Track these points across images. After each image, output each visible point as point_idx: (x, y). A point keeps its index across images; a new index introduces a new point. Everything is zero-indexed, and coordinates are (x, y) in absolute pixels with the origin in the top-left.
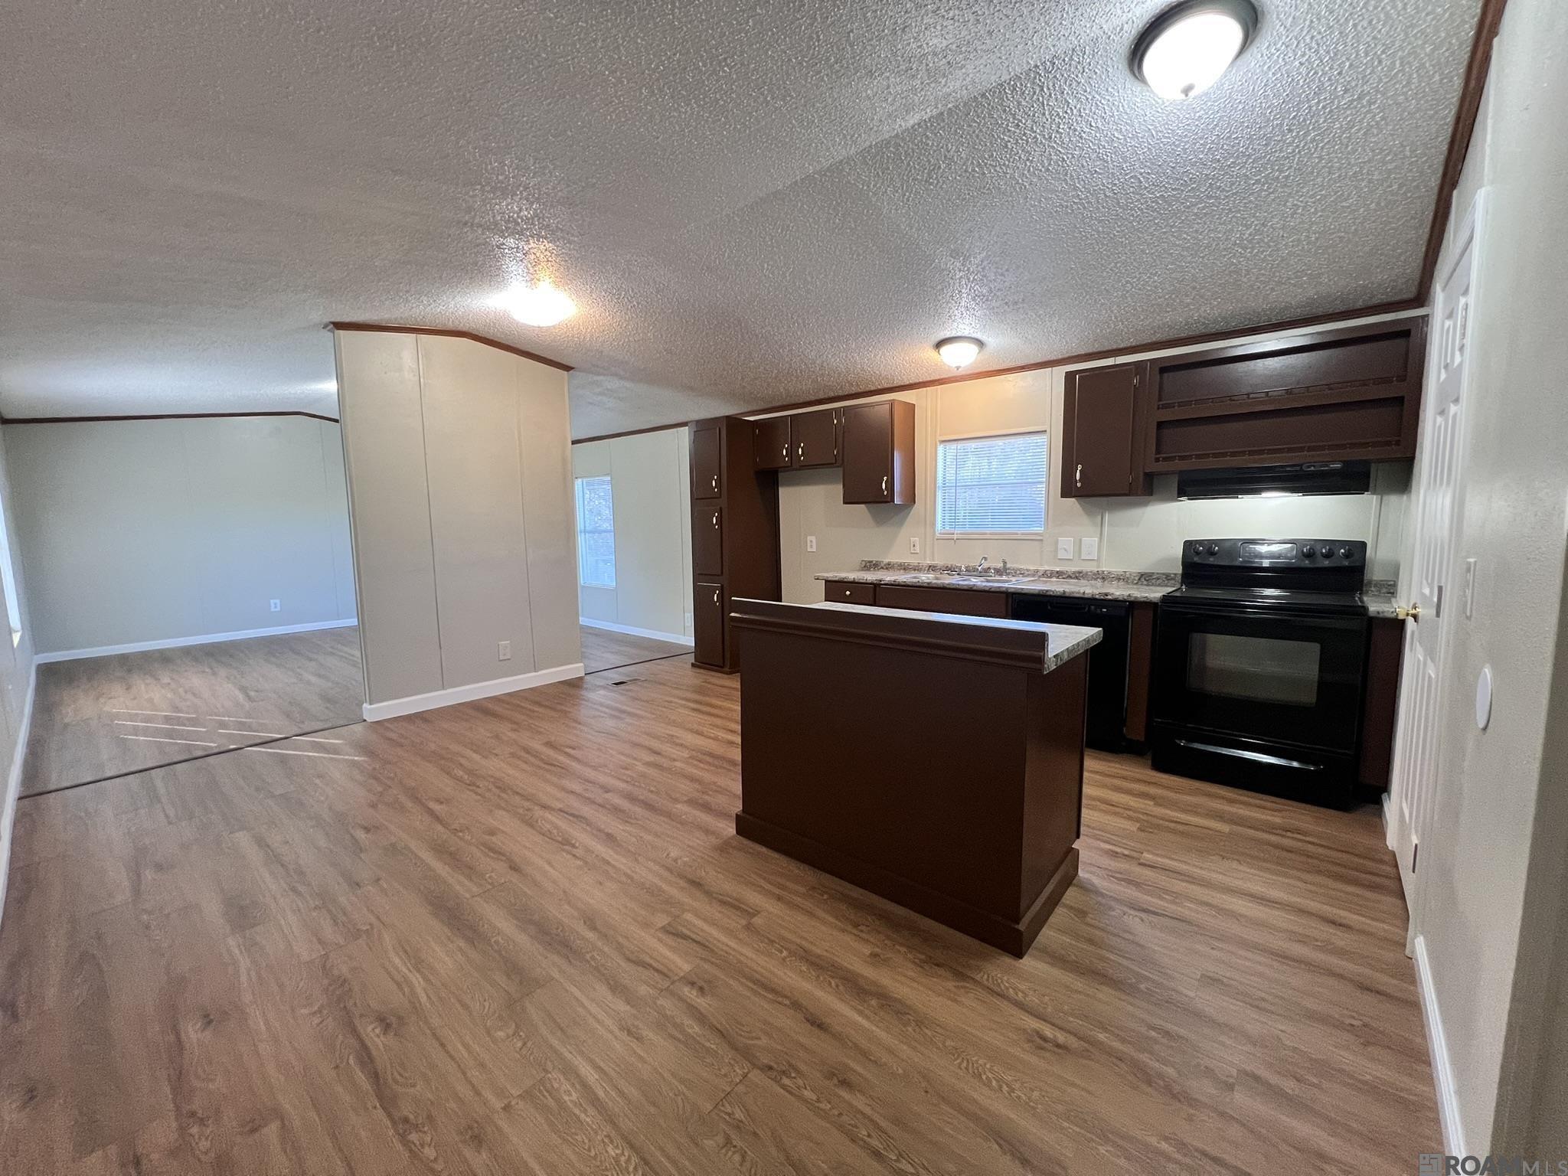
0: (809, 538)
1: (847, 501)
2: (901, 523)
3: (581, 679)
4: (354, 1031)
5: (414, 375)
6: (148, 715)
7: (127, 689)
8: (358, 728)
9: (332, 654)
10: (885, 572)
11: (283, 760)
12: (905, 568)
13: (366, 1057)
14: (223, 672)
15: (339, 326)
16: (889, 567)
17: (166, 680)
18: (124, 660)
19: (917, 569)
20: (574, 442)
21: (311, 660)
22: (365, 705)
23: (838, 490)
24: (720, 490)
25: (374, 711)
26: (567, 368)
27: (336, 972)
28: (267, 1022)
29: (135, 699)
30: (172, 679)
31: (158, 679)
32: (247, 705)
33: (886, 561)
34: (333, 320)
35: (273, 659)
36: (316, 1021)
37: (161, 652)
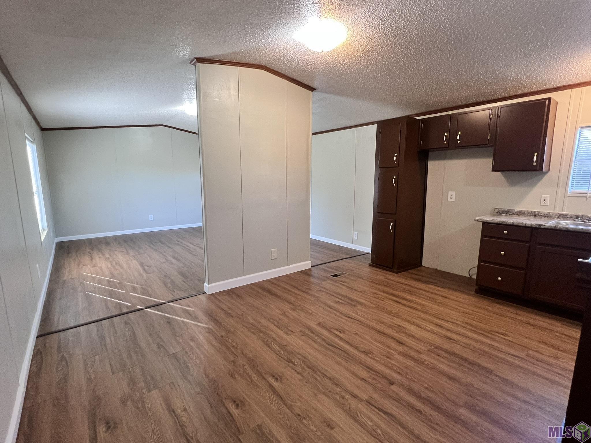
0: (450, 193)
1: (494, 169)
3: (310, 270)
5: (236, 92)
6: (101, 278)
7: (91, 260)
8: (202, 297)
9: (178, 244)
10: (516, 217)
11: (169, 321)
12: (535, 215)
14: (132, 253)
15: (200, 60)
16: (520, 213)
17: (108, 256)
18: (90, 242)
20: (313, 134)
21: (169, 247)
22: (205, 284)
23: (489, 162)
24: (398, 163)
25: (210, 288)
26: (312, 89)
29: (94, 266)
30: (110, 255)
31: (103, 255)
32: (145, 275)
33: (517, 209)
34: (196, 56)
35: (152, 246)
37: (105, 238)
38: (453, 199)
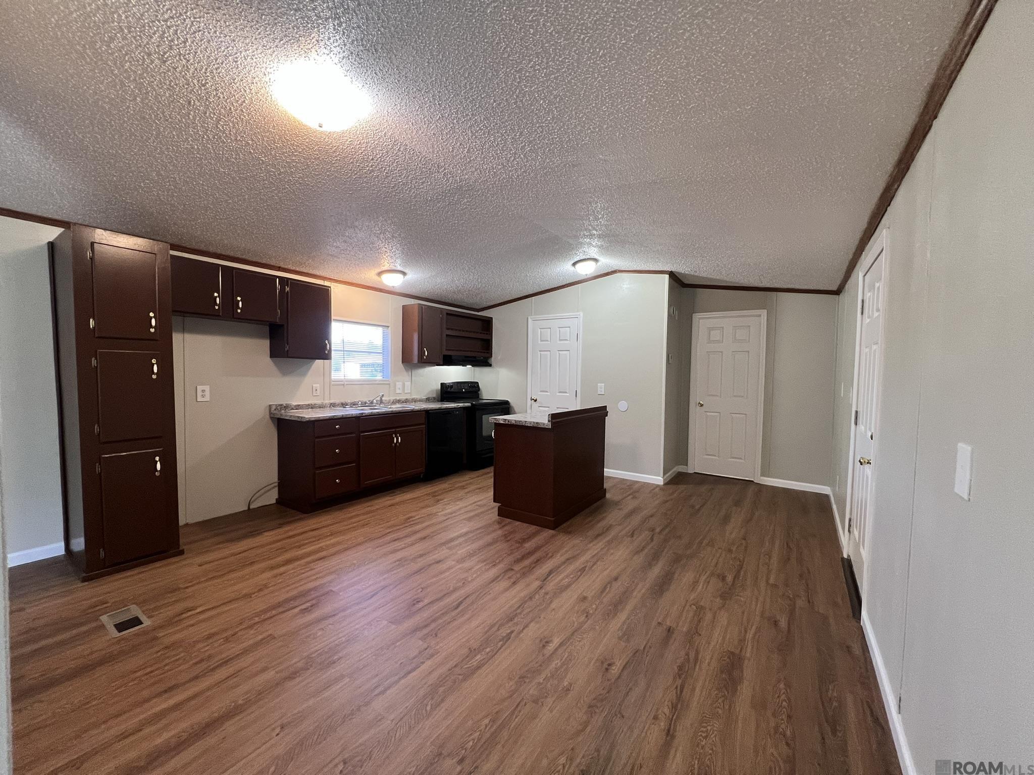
0: (200, 388)
2: (304, 374)
4: (733, 584)
13: (736, 577)
16: (298, 407)
19: (321, 407)
27: (721, 601)
28: (756, 605)
33: (295, 403)
36: (741, 594)
38: (207, 398)
